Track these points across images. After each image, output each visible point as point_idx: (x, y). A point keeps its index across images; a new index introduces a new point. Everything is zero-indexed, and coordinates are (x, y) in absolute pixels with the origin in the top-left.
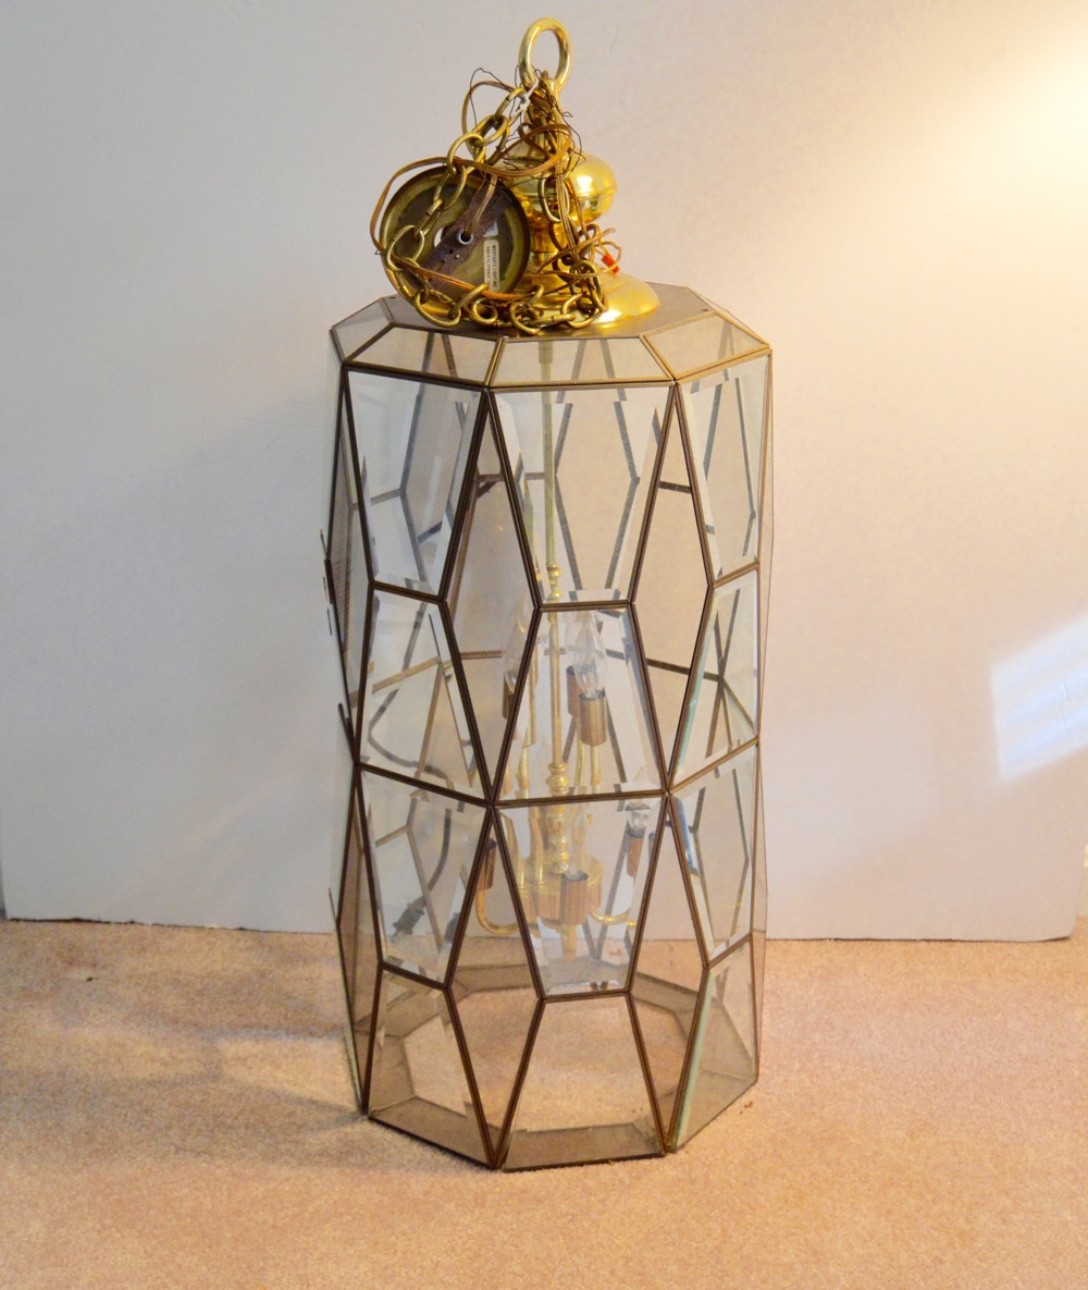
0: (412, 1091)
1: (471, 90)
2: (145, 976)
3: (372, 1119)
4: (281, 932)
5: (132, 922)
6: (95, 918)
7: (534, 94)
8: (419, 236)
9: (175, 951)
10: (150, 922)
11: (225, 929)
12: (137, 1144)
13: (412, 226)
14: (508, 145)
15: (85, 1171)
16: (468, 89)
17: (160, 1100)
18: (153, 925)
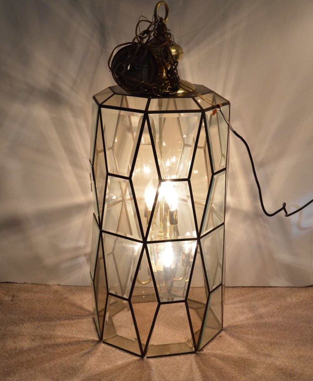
0: (116, 334)
1: (139, 22)
2: (29, 299)
3: (104, 342)
4: (71, 286)
5: (25, 283)
6: (13, 282)
7: (158, 24)
8: (124, 66)
9: (39, 292)
10: (30, 283)
11: (54, 285)
12: (30, 350)
13: (121, 63)
14: (150, 39)
15: (14, 359)
16: (138, 22)
17: (37, 337)
18: (32, 284)
